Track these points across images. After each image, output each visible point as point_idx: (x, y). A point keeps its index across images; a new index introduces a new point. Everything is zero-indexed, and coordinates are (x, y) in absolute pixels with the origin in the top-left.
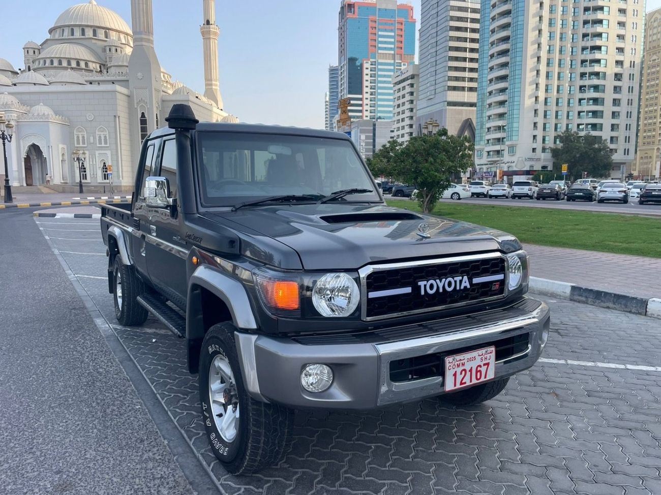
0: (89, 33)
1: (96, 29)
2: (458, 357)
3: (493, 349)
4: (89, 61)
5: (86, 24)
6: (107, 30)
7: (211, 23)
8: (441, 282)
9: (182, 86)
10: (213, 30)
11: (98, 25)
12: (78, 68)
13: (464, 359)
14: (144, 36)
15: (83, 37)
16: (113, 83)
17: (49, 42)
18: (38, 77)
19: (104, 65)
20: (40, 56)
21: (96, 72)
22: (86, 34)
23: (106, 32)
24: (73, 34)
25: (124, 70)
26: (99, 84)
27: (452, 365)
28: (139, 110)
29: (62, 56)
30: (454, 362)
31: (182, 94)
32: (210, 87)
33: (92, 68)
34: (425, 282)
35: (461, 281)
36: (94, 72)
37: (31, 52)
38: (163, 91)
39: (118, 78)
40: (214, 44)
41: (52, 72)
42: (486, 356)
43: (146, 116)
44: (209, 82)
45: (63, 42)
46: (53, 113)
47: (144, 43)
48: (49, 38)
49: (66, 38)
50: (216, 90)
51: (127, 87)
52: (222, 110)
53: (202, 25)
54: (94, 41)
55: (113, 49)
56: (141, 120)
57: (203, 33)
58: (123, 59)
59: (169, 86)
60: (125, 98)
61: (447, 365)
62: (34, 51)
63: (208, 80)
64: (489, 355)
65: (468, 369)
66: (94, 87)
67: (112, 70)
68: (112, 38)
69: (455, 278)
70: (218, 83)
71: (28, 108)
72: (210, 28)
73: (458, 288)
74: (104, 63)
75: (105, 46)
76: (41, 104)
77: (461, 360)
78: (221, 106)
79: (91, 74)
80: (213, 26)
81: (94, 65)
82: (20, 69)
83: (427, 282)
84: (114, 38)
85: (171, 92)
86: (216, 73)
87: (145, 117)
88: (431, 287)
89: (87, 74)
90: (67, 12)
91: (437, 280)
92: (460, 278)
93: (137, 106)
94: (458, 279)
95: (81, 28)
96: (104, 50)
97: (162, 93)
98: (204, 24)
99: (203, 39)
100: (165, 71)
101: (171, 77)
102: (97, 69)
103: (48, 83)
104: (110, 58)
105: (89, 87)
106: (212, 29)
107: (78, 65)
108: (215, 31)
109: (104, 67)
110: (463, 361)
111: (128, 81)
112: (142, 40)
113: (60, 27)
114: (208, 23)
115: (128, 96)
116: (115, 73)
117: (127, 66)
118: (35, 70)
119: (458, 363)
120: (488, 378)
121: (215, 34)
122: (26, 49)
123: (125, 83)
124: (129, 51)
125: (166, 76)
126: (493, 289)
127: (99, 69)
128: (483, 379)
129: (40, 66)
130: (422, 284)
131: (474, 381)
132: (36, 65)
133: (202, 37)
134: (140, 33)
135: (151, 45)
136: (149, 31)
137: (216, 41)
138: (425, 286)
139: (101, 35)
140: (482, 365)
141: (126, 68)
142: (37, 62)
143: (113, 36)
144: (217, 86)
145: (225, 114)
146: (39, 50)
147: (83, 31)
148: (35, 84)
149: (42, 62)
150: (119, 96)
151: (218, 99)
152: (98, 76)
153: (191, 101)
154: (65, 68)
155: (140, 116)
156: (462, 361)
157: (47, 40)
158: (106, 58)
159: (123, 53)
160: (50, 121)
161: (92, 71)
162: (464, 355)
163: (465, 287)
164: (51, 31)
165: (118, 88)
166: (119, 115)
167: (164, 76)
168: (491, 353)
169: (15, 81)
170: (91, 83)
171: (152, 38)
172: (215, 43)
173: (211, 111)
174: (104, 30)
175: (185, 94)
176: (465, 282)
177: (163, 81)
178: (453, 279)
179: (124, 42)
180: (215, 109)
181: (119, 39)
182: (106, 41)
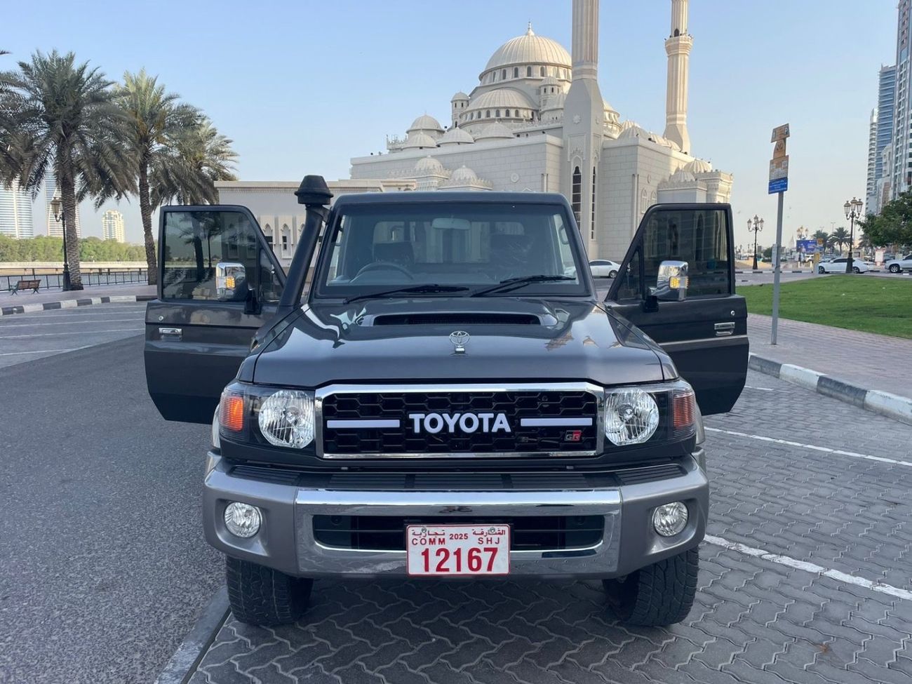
0: (523, 73)
1: (531, 66)
2: (433, 529)
3: (505, 528)
4: (520, 108)
5: (520, 62)
6: (544, 65)
7: (680, 33)
8: (451, 418)
9: (630, 127)
10: (683, 42)
11: (534, 61)
12: (508, 118)
13: (444, 534)
14: (585, 67)
15: (516, 79)
16: (544, 133)
17: (478, 91)
18: (463, 134)
19: (537, 111)
20: (469, 109)
21: (527, 120)
22: (520, 74)
23: (542, 69)
24: (504, 78)
25: (559, 114)
26: (527, 135)
27: (419, 539)
28: (572, 163)
29: (490, 106)
30: (423, 534)
31: (630, 137)
32: (673, 123)
33: (522, 117)
34: (422, 416)
35: (492, 422)
36: (524, 121)
37: (459, 104)
38: (605, 135)
39: (552, 126)
40: (684, 62)
41: (478, 126)
42: (489, 537)
43: (581, 171)
44: (671, 116)
45: (494, 88)
46: (475, 176)
47: (585, 76)
48: (479, 85)
49: (498, 82)
50: (682, 125)
51: (560, 136)
52: (686, 153)
53: (668, 38)
54: (527, 82)
55: (549, 88)
56: (574, 177)
57: (668, 49)
58: (559, 100)
59: (615, 128)
60: (558, 150)
61: (410, 537)
62: (462, 104)
63: (672, 111)
64: (499, 536)
65: (452, 550)
66: (523, 140)
67: (545, 117)
68: (548, 75)
69: (480, 415)
70: (685, 116)
71: (451, 172)
72: (678, 40)
73: (486, 429)
74: (537, 108)
75: (540, 87)
76: (464, 166)
77: (436, 534)
78: (686, 147)
79: (520, 124)
80: (684, 36)
81: (525, 112)
82: (446, 127)
83: (426, 416)
84: (552, 75)
85: (616, 136)
86: (683, 103)
87: (579, 173)
88: (434, 423)
89: (516, 124)
90: (500, 51)
91: (443, 415)
92: (492, 415)
93: (571, 158)
94: (486, 417)
95: (514, 67)
96: (538, 92)
97: (603, 138)
98: (671, 37)
99: (669, 57)
100: (611, 109)
101: (619, 116)
102: (528, 117)
103: (473, 141)
104: (545, 101)
105: (517, 141)
106: (682, 40)
107: (506, 115)
108: (687, 42)
109: (537, 113)
110: (442, 537)
111: (562, 127)
112: (582, 72)
113: (490, 71)
114: (677, 33)
115: (561, 148)
116: (549, 119)
117: (562, 109)
118: (460, 127)
119: (432, 537)
120: (495, 571)
121: (686, 46)
122: (455, 102)
123: (557, 130)
124: (566, 88)
125: (612, 115)
126: (567, 439)
127: (531, 117)
128: (483, 571)
129: (467, 121)
130: (416, 417)
131: (465, 570)
132: (463, 121)
133: (667, 55)
134: (581, 63)
135: (594, 77)
136: (592, 59)
137: (687, 57)
138: (422, 421)
139: (537, 73)
140: (482, 550)
141: (562, 112)
142: (464, 117)
143: (550, 71)
144: (682, 120)
145: (689, 159)
146: (468, 101)
147: (516, 71)
148: (459, 143)
149: (469, 115)
150: (550, 149)
151: (683, 139)
152: (527, 126)
153: (641, 146)
154: (493, 120)
155: (573, 171)
156: (439, 537)
157: (477, 88)
158: (540, 102)
159: (561, 92)
160: (471, 185)
161: (522, 120)
162: (443, 528)
163: (501, 431)
164: (481, 77)
165: (550, 138)
166: (547, 173)
167: (610, 116)
168: (499, 534)
169: (441, 141)
170: (518, 136)
171: (594, 68)
172: (684, 59)
173: (668, 156)
174: (540, 67)
175: (635, 136)
176: (501, 423)
177: (607, 122)
178: (477, 416)
179: (563, 77)
180: (675, 153)
181: (558, 75)
182: (542, 80)
